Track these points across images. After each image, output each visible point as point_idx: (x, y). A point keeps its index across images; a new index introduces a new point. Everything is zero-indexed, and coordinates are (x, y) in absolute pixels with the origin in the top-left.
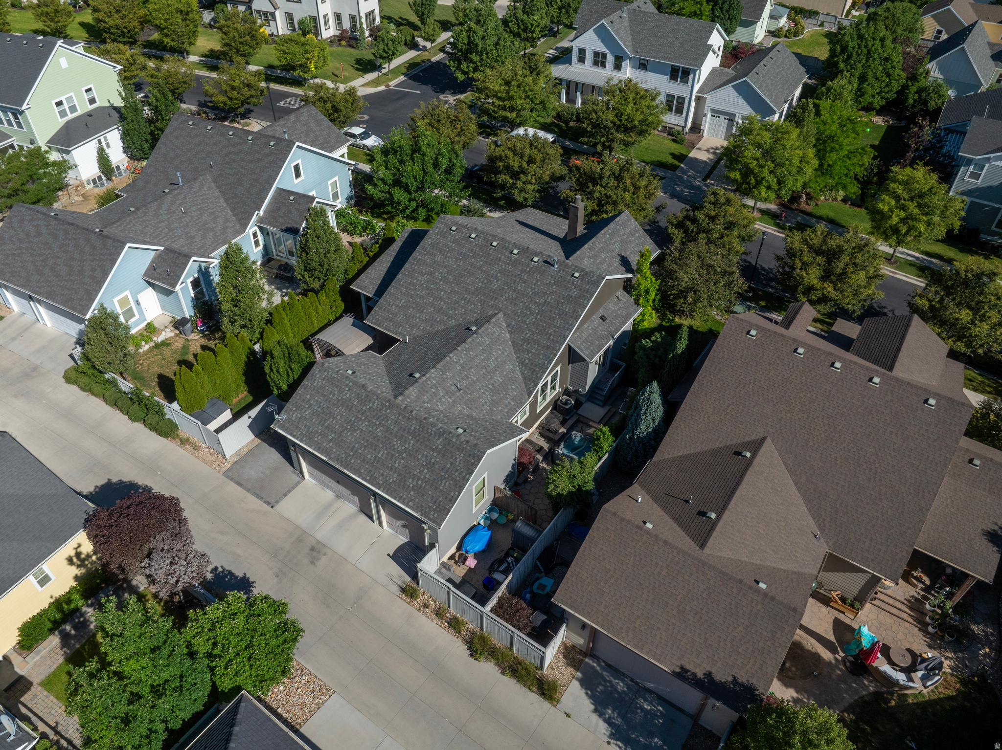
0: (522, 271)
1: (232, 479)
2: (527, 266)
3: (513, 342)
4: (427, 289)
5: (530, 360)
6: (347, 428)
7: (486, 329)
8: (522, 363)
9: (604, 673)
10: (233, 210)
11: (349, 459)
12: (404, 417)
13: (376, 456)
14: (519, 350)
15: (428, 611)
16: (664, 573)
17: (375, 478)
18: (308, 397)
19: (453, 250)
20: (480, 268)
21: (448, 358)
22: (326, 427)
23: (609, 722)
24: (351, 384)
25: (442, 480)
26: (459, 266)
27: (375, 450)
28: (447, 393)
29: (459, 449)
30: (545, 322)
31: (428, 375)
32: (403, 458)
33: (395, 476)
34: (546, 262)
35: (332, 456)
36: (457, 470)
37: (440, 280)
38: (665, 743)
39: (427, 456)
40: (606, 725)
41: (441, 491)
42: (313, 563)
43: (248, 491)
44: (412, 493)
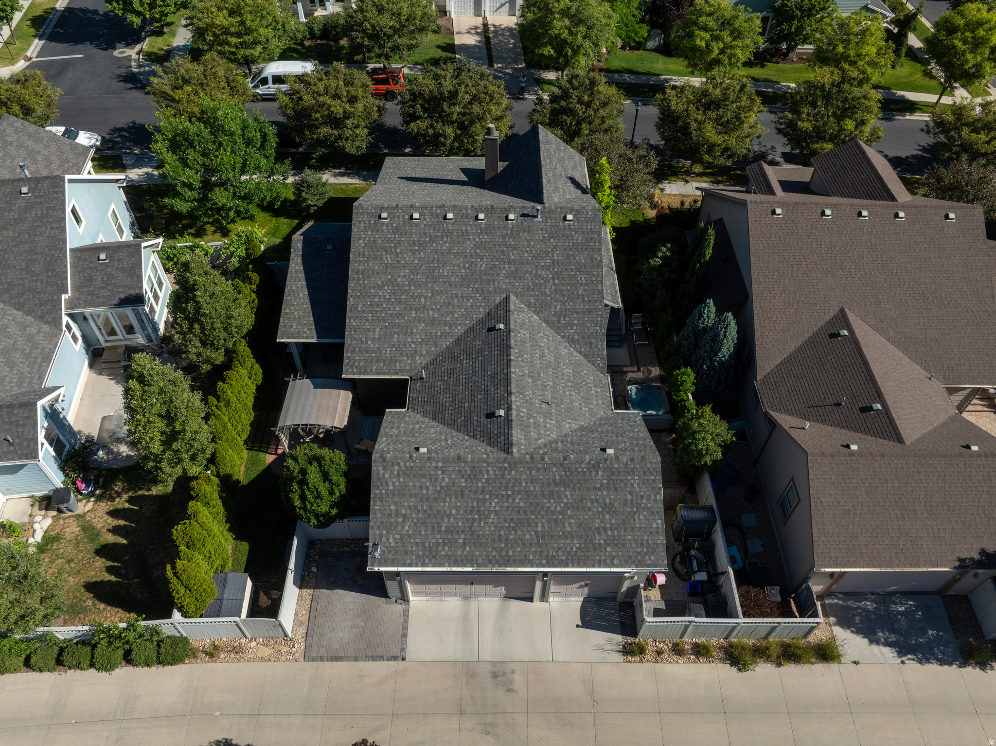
0: (504, 237)
1: (322, 659)
2: (506, 228)
3: (547, 322)
4: (400, 303)
5: (578, 334)
6: (474, 520)
7: (515, 321)
8: (571, 341)
9: (849, 603)
10: (19, 307)
11: (504, 553)
12: (538, 469)
13: (536, 532)
14: (559, 328)
15: (665, 656)
16: (897, 484)
17: (554, 557)
18: (393, 507)
19: (400, 242)
20: (449, 251)
21: (513, 375)
22: (446, 532)
23: (887, 644)
24: (440, 464)
25: (633, 516)
26: (420, 259)
27: (529, 525)
28: (544, 415)
29: (628, 473)
30: (568, 285)
31: (514, 407)
32: (570, 517)
33: (575, 541)
34: (523, 215)
35: (480, 561)
36: (642, 497)
37: (409, 285)
38: (938, 631)
39: (597, 500)
40: (888, 649)
41: (640, 529)
42: (510, 690)
43: (356, 659)
44: (609, 549)
